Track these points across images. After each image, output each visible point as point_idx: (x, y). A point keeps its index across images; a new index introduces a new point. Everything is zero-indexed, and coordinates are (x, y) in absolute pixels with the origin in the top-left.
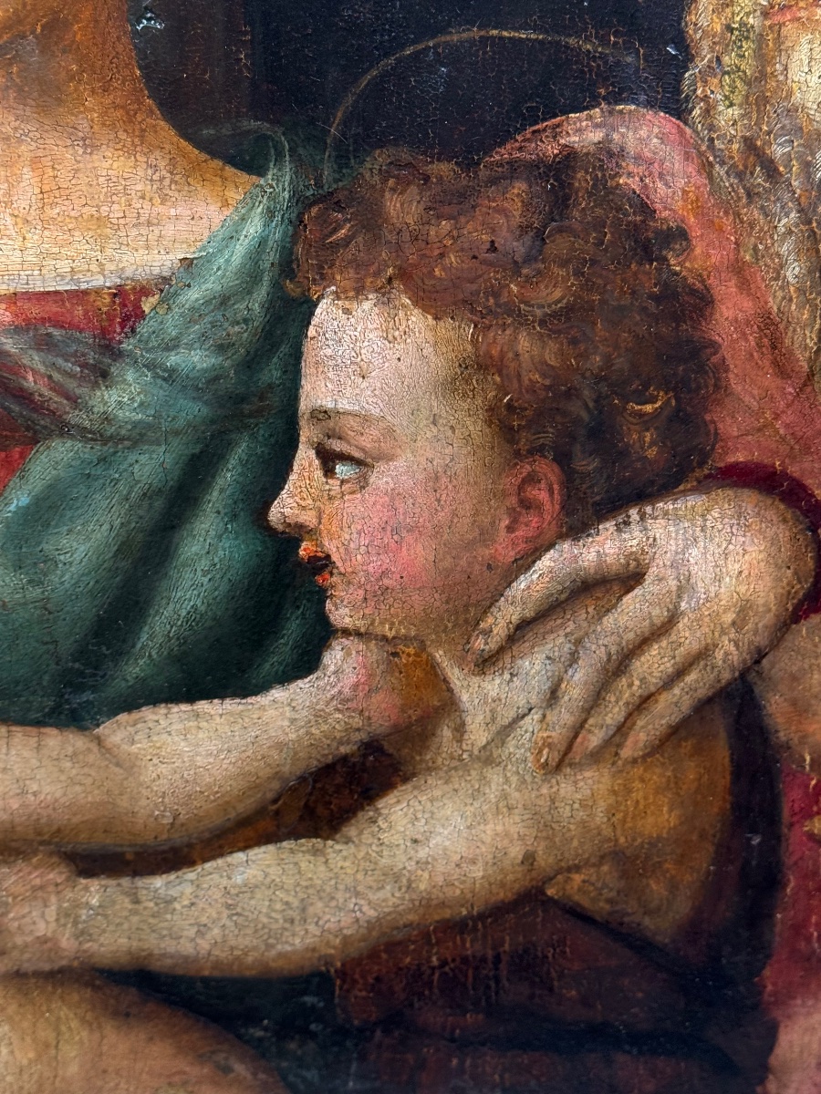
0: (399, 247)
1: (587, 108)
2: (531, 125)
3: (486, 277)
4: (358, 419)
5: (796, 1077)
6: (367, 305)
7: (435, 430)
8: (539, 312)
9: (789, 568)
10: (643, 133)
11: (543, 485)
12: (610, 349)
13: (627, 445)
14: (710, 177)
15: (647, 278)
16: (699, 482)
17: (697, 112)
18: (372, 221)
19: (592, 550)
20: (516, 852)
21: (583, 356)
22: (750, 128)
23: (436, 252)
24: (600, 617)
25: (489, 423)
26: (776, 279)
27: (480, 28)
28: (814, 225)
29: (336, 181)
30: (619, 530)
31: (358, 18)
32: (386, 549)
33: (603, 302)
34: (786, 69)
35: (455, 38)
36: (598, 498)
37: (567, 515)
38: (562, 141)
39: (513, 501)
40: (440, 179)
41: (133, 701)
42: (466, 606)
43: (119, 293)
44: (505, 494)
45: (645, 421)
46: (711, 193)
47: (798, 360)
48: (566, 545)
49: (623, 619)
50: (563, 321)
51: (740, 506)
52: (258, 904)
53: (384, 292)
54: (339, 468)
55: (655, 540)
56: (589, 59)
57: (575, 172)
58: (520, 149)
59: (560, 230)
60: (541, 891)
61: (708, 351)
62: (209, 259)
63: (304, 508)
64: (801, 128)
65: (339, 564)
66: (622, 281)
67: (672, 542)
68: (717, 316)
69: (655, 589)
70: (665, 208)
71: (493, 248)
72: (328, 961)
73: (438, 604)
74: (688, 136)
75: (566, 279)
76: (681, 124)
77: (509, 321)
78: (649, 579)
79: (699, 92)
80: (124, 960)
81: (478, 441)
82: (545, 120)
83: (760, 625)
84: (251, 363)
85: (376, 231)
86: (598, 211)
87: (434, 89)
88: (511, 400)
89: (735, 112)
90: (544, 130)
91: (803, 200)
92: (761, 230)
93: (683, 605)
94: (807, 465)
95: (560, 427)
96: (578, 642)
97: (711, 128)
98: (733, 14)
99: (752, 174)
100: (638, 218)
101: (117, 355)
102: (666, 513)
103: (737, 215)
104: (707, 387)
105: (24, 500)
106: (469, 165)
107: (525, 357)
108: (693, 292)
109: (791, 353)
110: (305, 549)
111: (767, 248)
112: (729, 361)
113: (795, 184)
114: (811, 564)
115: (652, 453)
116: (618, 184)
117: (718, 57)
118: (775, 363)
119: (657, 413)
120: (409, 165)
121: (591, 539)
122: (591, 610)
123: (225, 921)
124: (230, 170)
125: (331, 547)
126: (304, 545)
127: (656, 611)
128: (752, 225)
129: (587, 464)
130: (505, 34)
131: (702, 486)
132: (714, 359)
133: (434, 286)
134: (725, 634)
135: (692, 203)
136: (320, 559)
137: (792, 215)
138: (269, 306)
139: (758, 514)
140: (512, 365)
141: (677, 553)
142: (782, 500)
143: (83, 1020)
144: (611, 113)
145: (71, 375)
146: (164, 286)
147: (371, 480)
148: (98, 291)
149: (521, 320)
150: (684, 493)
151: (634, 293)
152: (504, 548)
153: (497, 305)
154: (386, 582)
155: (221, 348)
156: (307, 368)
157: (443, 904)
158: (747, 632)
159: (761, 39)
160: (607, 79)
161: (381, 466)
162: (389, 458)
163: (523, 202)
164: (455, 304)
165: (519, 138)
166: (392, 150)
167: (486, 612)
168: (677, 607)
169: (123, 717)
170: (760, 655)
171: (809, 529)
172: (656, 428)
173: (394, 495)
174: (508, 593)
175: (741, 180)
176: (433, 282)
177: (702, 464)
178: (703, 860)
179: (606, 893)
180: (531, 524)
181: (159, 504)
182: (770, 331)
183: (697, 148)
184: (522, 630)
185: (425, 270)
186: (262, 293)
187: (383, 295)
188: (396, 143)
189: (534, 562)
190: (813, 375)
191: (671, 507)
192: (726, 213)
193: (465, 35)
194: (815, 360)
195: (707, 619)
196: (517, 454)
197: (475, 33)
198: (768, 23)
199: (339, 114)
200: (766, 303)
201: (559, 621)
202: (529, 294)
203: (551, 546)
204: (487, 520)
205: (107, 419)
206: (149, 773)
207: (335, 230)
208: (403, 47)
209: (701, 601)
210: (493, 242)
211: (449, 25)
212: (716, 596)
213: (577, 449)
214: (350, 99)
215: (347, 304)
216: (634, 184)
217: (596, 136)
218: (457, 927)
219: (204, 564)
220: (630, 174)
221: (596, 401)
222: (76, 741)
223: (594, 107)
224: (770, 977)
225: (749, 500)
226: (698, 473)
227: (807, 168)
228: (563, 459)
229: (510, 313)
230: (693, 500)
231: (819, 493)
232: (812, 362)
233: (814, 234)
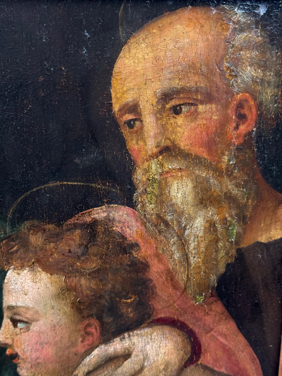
0: (36, 252)
1: (100, 206)
2: (81, 212)
3: (68, 260)
4: (25, 308)
6: (25, 271)
7: (53, 311)
8: (88, 271)
9: (182, 350)
10: (121, 213)
11: (93, 327)
12: (114, 282)
13: (122, 313)
14: (145, 227)
15: (126, 260)
16: (149, 324)
17: (139, 206)
18: (25, 244)
19: (112, 347)
21: (104, 285)
22: (158, 211)
23: (49, 254)
24: (116, 369)
25: (72, 308)
26: (171, 258)
27: (60, 182)
28: (183, 241)
29: (11, 232)
30: (121, 340)
31: (16, 180)
32: (38, 350)
33: (110, 267)
34: (169, 192)
35: (51, 185)
36: (113, 330)
37: (102, 336)
38: (92, 217)
39: (83, 332)
40: (49, 230)
42: (68, 368)
44: (79, 330)
45: (128, 305)
46: (146, 232)
47: (180, 284)
48: (103, 346)
49: (125, 370)
50: (96, 274)
51: (164, 332)
53: (32, 267)
54: (19, 325)
55: (134, 343)
56: (100, 190)
57: (97, 226)
58: (77, 220)
59: (94, 245)
61: (149, 282)
63: (7, 338)
64: (176, 211)
65: (21, 355)
66: (117, 260)
67: (140, 344)
68: (151, 271)
69: (136, 359)
70: (130, 237)
71: (70, 251)
73: (58, 367)
74: (137, 214)
75: (96, 261)
76: (134, 210)
77: (78, 274)
78: (133, 356)
79: (139, 200)
81: (69, 314)
82: (85, 210)
83: (173, 369)
85: (27, 247)
86: (107, 238)
87: (45, 201)
88: (80, 300)
89: (152, 206)
90: (86, 213)
91: (178, 233)
92: (165, 243)
93: (146, 364)
94: (186, 317)
95: (98, 308)
97: (145, 211)
98: (150, 175)
99: (160, 225)
100: (121, 240)
102: (137, 335)
103: (156, 238)
104: (149, 293)
106: (59, 225)
107: (84, 286)
108: (142, 263)
109: (178, 282)
110: (8, 352)
111: (167, 248)
112: (156, 285)
113: (175, 228)
114: (189, 349)
115: (131, 315)
116: (113, 230)
117: (145, 189)
118: (173, 285)
119: (132, 303)
120: (38, 226)
121: (111, 344)
122: (113, 367)
125: (18, 350)
126: (8, 350)
127: (136, 366)
128: (161, 242)
129: (108, 320)
130: (69, 183)
131: (150, 325)
132: (151, 284)
133: (49, 264)
134: (161, 372)
135: (140, 235)
136: (14, 354)
137: (175, 238)
139: (170, 333)
140: (80, 289)
141: (142, 347)
142: (178, 329)
144: (109, 207)
147: (31, 328)
149: (82, 274)
150: (144, 328)
151: (121, 264)
152: (80, 348)
153: (73, 269)
154: (39, 361)
156: (5, 293)
158: (169, 371)
159: (160, 183)
160: (107, 196)
161: (34, 323)
162: (37, 320)
163: (79, 236)
164: (58, 270)
165: (77, 216)
166: (31, 221)
167: (75, 369)
168: (143, 364)
171: (188, 338)
172: (132, 307)
173: (40, 333)
174: (83, 362)
175: (156, 227)
176: (48, 263)
177: (149, 318)
180: (89, 340)
182: (170, 275)
183: (140, 218)
185: (46, 259)
187: (31, 268)
188: (32, 219)
189: (92, 352)
190: (186, 289)
191: (139, 332)
192: (152, 238)
193: (55, 184)
194: (187, 284)
195: (154, 368)
196: (83, 317)
197: (58, 183)
198: (162, 177)
199: (11, 211)
200: (168, 266)
201: (102, 371)
202: (84, 266)
203: (97, 346)
204: (74, 339)
207: (12, 248)
208: (32, 188)
209: (152, 362)
210: (70, 250)
211: (49, 181)
212: (157, 360)
213: (104, 315)
214: (15, 206)
215: (18, 271)
216: (119, 230)
217: (105, 215)
220: (117, 226)
221: (110, 299)
223: (102, 205)
225: (167, 329)
226: (148, 321)
227: (179, 223)
228: (100, 318)
229: (77, 272)
230: (146, 330)
231: (191, 326)
232: (185, 284)
233: (183, 244)
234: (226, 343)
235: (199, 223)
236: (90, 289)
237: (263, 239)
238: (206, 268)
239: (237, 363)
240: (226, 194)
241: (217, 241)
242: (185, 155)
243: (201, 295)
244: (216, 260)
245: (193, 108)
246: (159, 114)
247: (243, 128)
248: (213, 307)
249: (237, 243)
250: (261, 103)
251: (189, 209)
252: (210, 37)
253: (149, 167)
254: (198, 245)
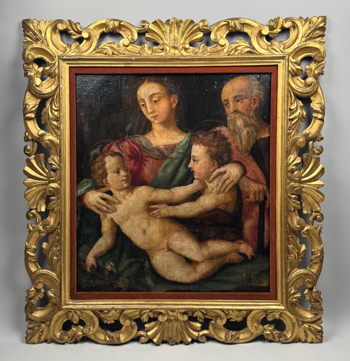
0: (201, 140)
3: (209, 142)
4: (197, 157)
5: (246, 230)
7: (205, 157)
8: (214, 146)
9: (241, 171)
10: (224, 129)
11: (216, 163)
12: (222, 149)
13: (224, 159)
14: (230, 133)
15: (225, 142)
18: (198, 137)
20: (214, 203)
21: (219, 150)
22: (234, 128)
23: (204, 140)
24: (222, 177)
25: (210, 157)
26: (238, 142)
30: (223, 168)
31: (197, 119)
32: (200, 170)
33: (221, 145)
34: (237, 123)
35: (206, 121)
36: (221, 164)
37: (218, 166)
38: (216, 130)
39: (213, 165)
40: (205, 133)
41: (174, 187)
42: (208, 176)
43: (174, 145)
45: (225, 156)
47: (240, 150)
49: (224, 177)
50: (217, 146)
52: (187, 209)
53: (199, 144)
54: (195, 162)
55: (227, 168)
56: (218, 122)
57: (217, 132)
60: (217, 208)
61: (231, 149)
62: (183, 141)
63: (192, 166)
64: (239, 128)
66: (222, 143)
67: (229, 169)
68: (232, 146)
70: (226, 136)
71: (210, 140)
72: (194, 216)
73: (205, 176)
75: (217, 142)
76: (227, 128)
78: (227, 173)
79: (229, 125)
80: (173, 216)
81: (209, 159)
82: (214, 128)
83: (239, 177)
84: (187, 151)
86: (220, 136)
87: (204, 125)
88: (212, 154)
89: (232, 127)
91: (239, 135)
94: (242, 161)
95: (217, 157)
96: (220, 179)
97: (230, 128)
98: (231, 118)
99: (234, 132)
100: (224, 137)
101: (174, 151)
102: (228, 166)
104: (231, 153)
105: (164, 165)
106: (207, 132)
108: (229, 143)
110: (192, 170)
111: (236, 139)
112: (233, 150)
114: (243, 171)
115: (226, 159)
116: (221, 134)
117: (230, 122)
118: (238, 150)
120: (202, 132)
121: (221, 169)
123: (184, 211)
124: (185, 133)
125: (194, 170)
127: (228, 176)
128: (235, 137)
129: (220, 161)
130: (210, 120)
131: (232, 163)
133: (204, 143)
135: (229, 135)
138: (188, 146)
139: (237, 166)
140: (212, 151)
142: (240, 164)
143: (168, 223)
145: (169, 153)
146: (178, 144)
147: (198, 163)
148: (172, 145)
150: (230, 164)
151: (224, 144)
152: (212, 170)
153: (210, 145)
154: (200, 173)
155: (184, 150)
156: (192, 152)
157: (207, 209)
158: (237, 178)
159: (234, 120)
160: (220, 124)
161: (199, 161)
162: (200, 160)
163: (212, 135)
165: (212, 129)
167: (210, 176)
168: (230, 176)
169: (173, 188)
170: (239, 181)
172: (227, 157)
173: (200, 164)
174: (212, 174)
177: (231, 160)
178: (234, 204)
179: (224, 208)
180: (214, 167)
181: (177, 165)
182: (237, 147)
183: (229, 130)
184: (214, 178)
186: (187, 144)
188: (200, 130)
189: (215, 171)
192: (232, 136)
195: (233, 177)
196: (213, 160)
200: (237, 144)
201: (218, 177)
202: (213, 144)
203: (217, 169)
204: (210, 167)
205: (172, 157)
206: (176, 194)
207: (195, 138)
208: (201, 122)
209: (232, 175)
212: (234, 174)
213: (219, 159)
214: (196, 126)
215: (196, 145)
216: (223, 133)
217: (219, 129)
218: (208, 212)
219: (182, 172)
221: (220, 154)
222: (168, 191)
224: (243, 218)
225: (236, 164)
226: (231, 161)
227: (239, 132)
228: (217, 160)
229: (212, 146)
230: (231, 164)
231: (243, 163)
232: (242, 150)
233: (241, 138)
234: (254, 169)
235: (245, 132)
236: (215, 151)
237: (263, 137)
238: (247, 145)
239: (257, 176)
240: (252, 123)
241: (250, 137)
242: (241, 113)
243: (246, 154)
244: (250, 143)
245: (242, 100)
246: (234, 102)
247: (255, 106)
248: (250, 157)
249: (256, 138)
250: (260, 99)
251: (242, 128)
252: (246, 83)
253: (231, 116)
254: (245, 138)
